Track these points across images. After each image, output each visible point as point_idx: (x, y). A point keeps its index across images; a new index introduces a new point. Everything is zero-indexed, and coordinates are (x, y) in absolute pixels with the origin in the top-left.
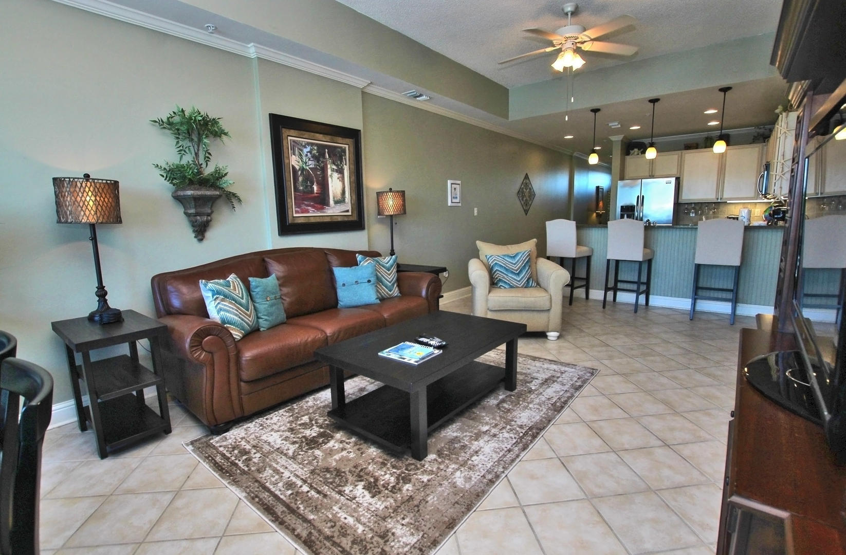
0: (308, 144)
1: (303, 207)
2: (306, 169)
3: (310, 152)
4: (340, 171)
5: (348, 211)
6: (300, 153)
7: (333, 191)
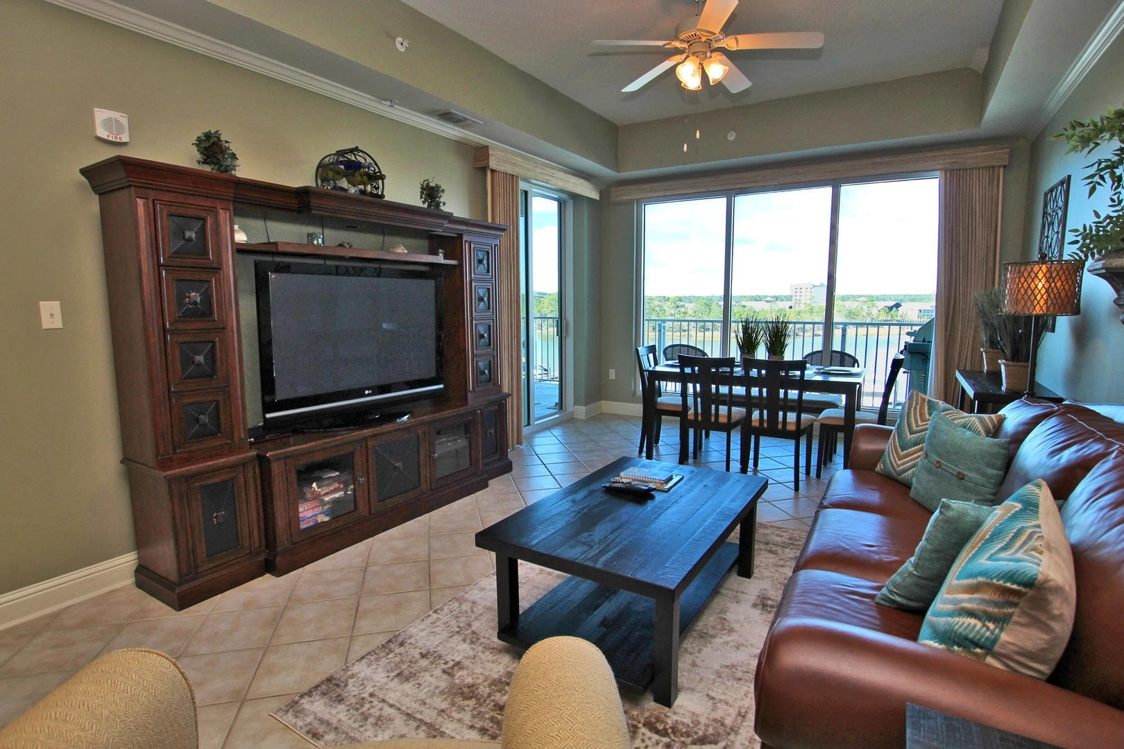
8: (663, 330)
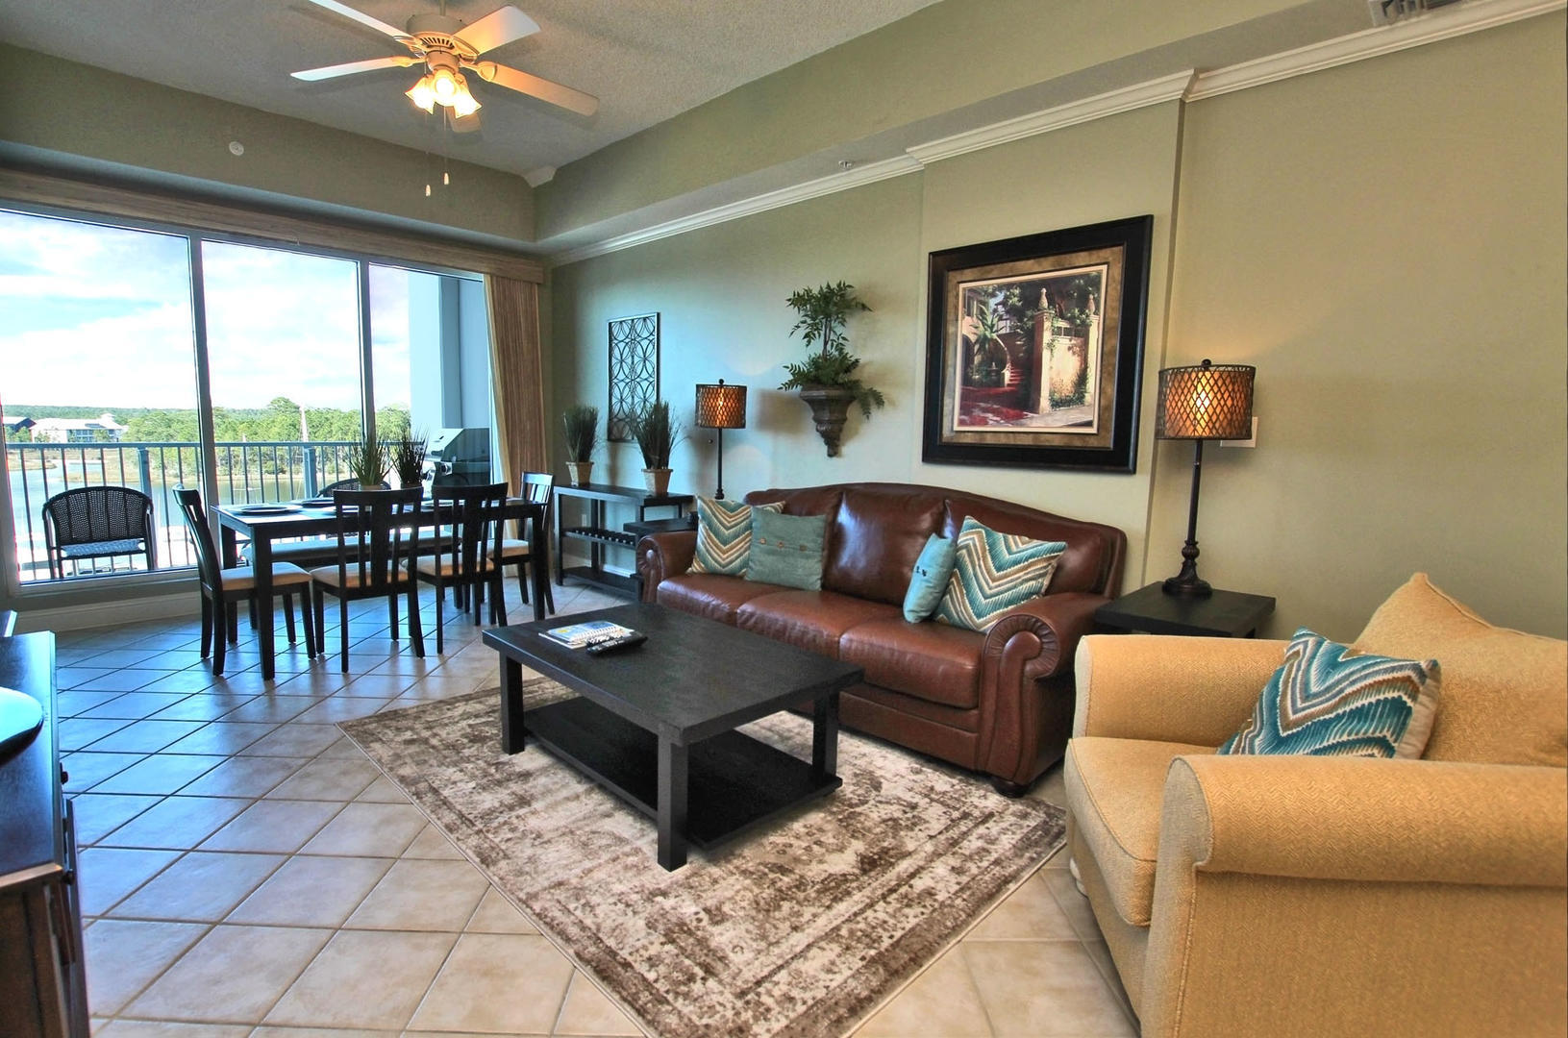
0: (1000, 288)
1: (977, 412)
2: (992, 339)
3: (1004, 303)
4: (1080, 331)
5: (1089, 424)
6: (981, 309)
7: (1052, 379)
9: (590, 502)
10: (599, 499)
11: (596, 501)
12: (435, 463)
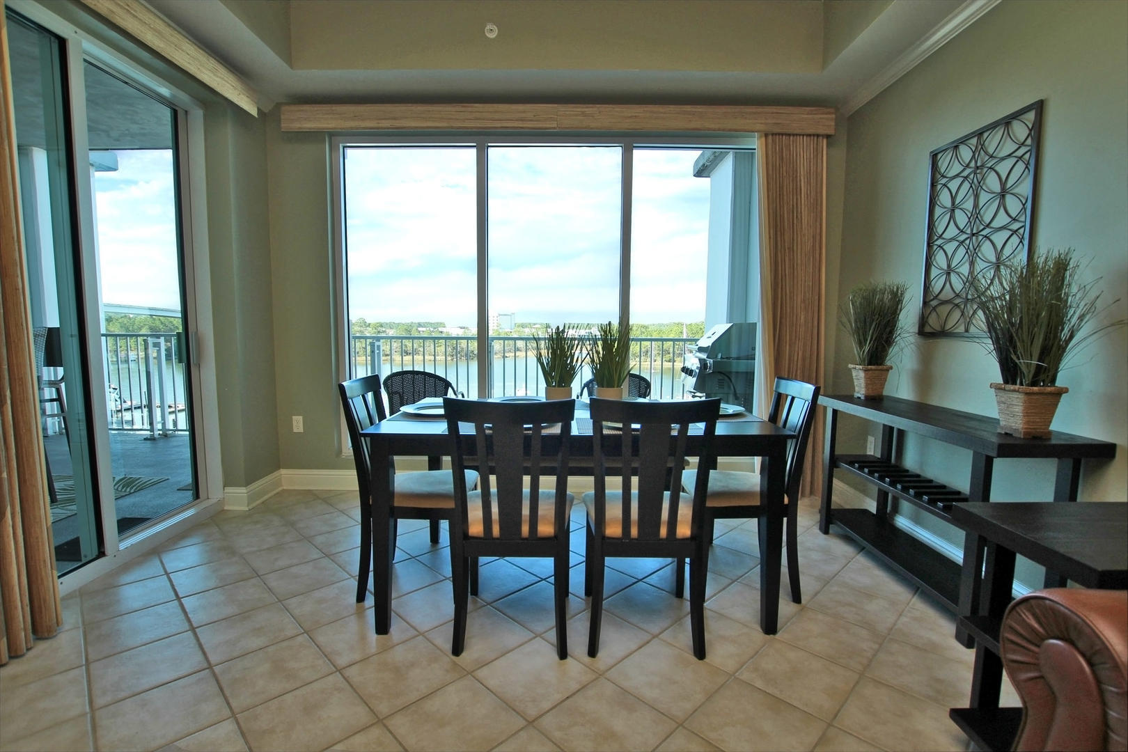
8: (377, 351)
9: (882, 427)
10: (896, 426)
11: (891, 429)
12: (700, 360)
